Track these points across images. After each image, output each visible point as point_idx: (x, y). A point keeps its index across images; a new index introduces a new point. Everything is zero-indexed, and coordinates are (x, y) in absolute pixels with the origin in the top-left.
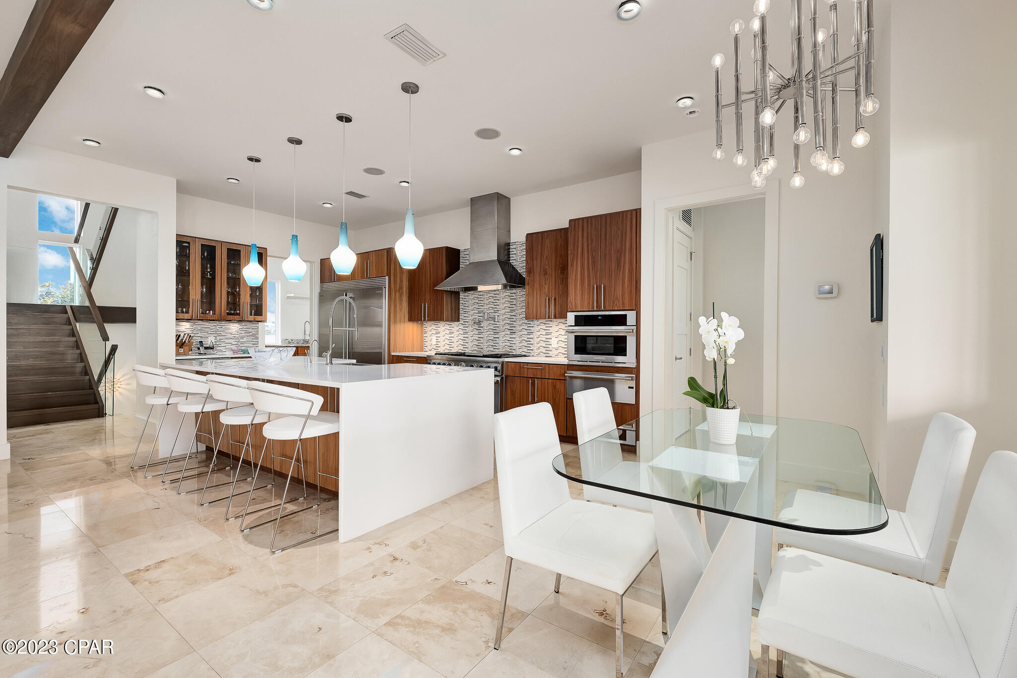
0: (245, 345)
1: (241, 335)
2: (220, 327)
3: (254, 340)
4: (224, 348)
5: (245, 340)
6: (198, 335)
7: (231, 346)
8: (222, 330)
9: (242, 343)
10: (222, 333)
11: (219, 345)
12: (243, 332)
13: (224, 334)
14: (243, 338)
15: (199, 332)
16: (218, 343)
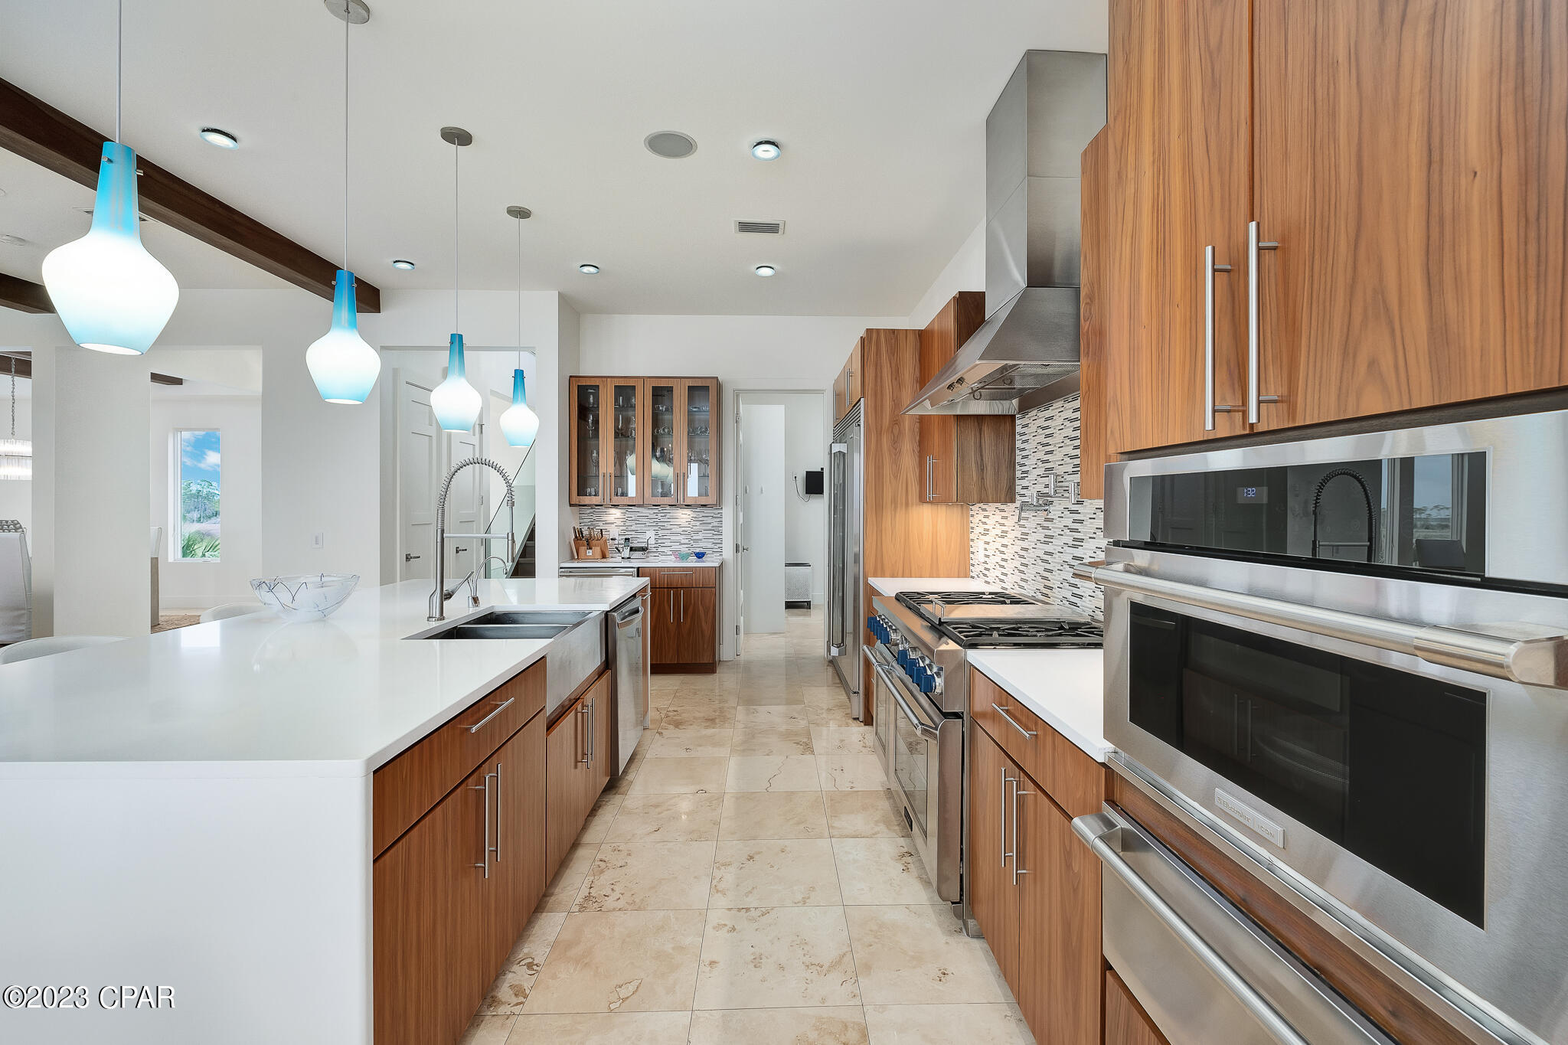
0: (701, 544)
1: (694, 527)
2: (663, 515)
3: (715, 537)
4: (669, 549)
5: (700, 536)
6: (633, 528)
7: (680, 547)
8: (665, 520)
9: (696, 541)
10: (665, 524)
11: (662, 545)
12: (698, 523)
13: (669, 527)
14: (697, 532)
15: (633, 523)
16: (660, 541)
